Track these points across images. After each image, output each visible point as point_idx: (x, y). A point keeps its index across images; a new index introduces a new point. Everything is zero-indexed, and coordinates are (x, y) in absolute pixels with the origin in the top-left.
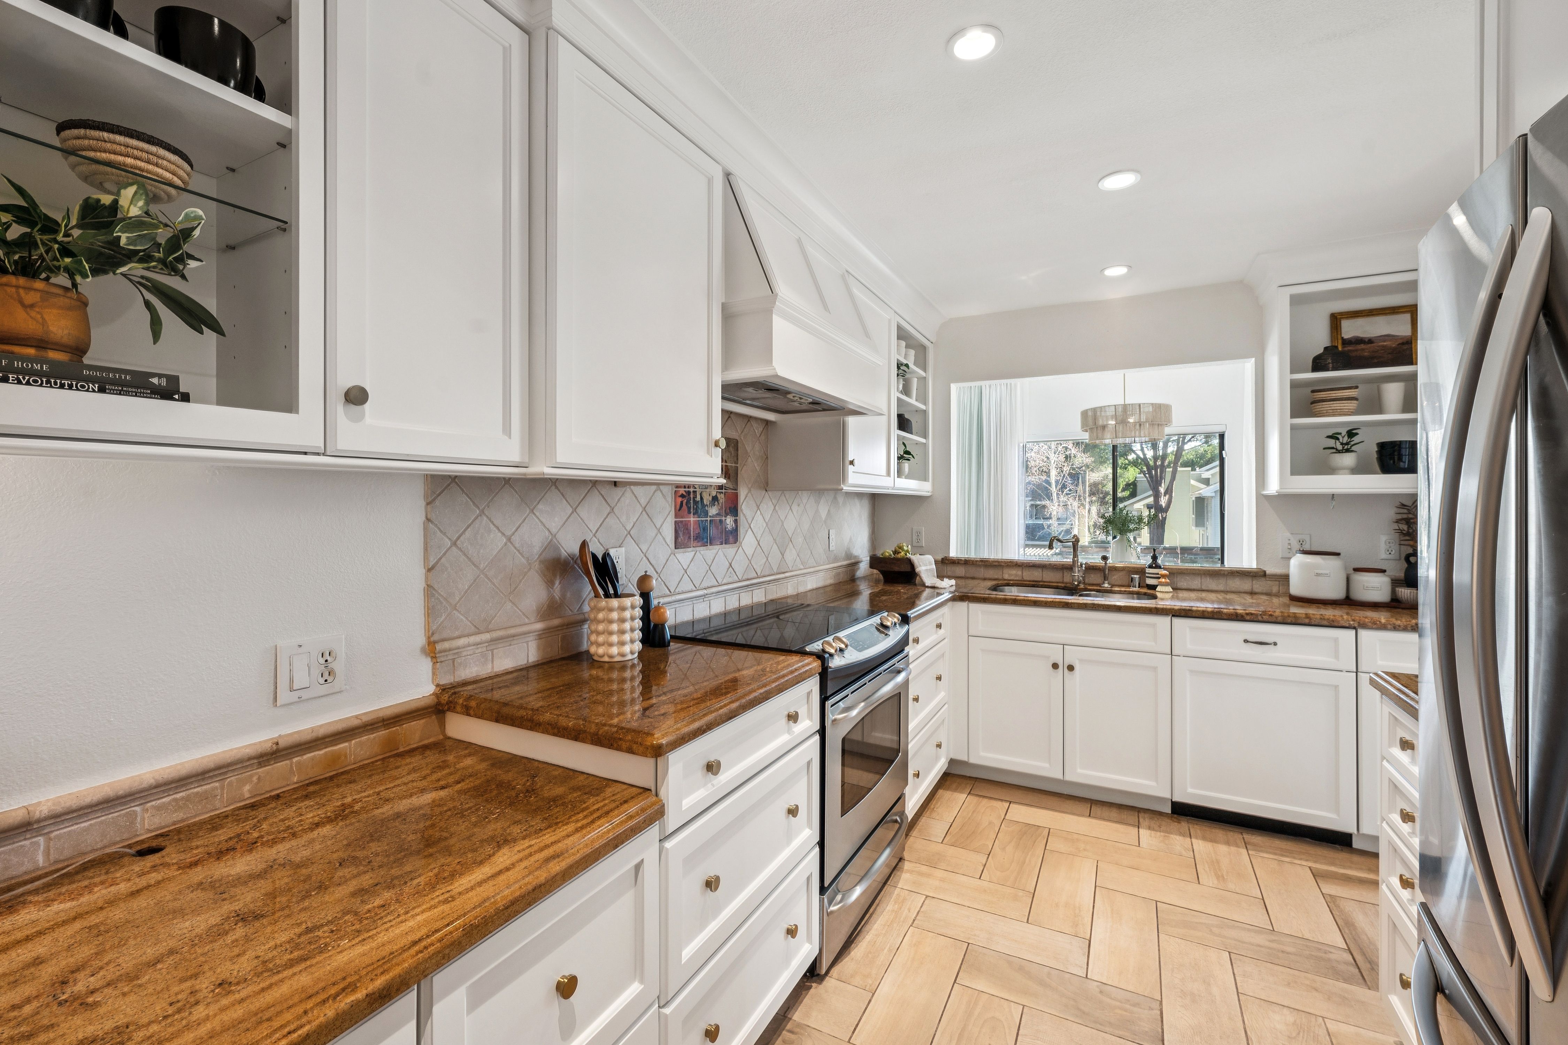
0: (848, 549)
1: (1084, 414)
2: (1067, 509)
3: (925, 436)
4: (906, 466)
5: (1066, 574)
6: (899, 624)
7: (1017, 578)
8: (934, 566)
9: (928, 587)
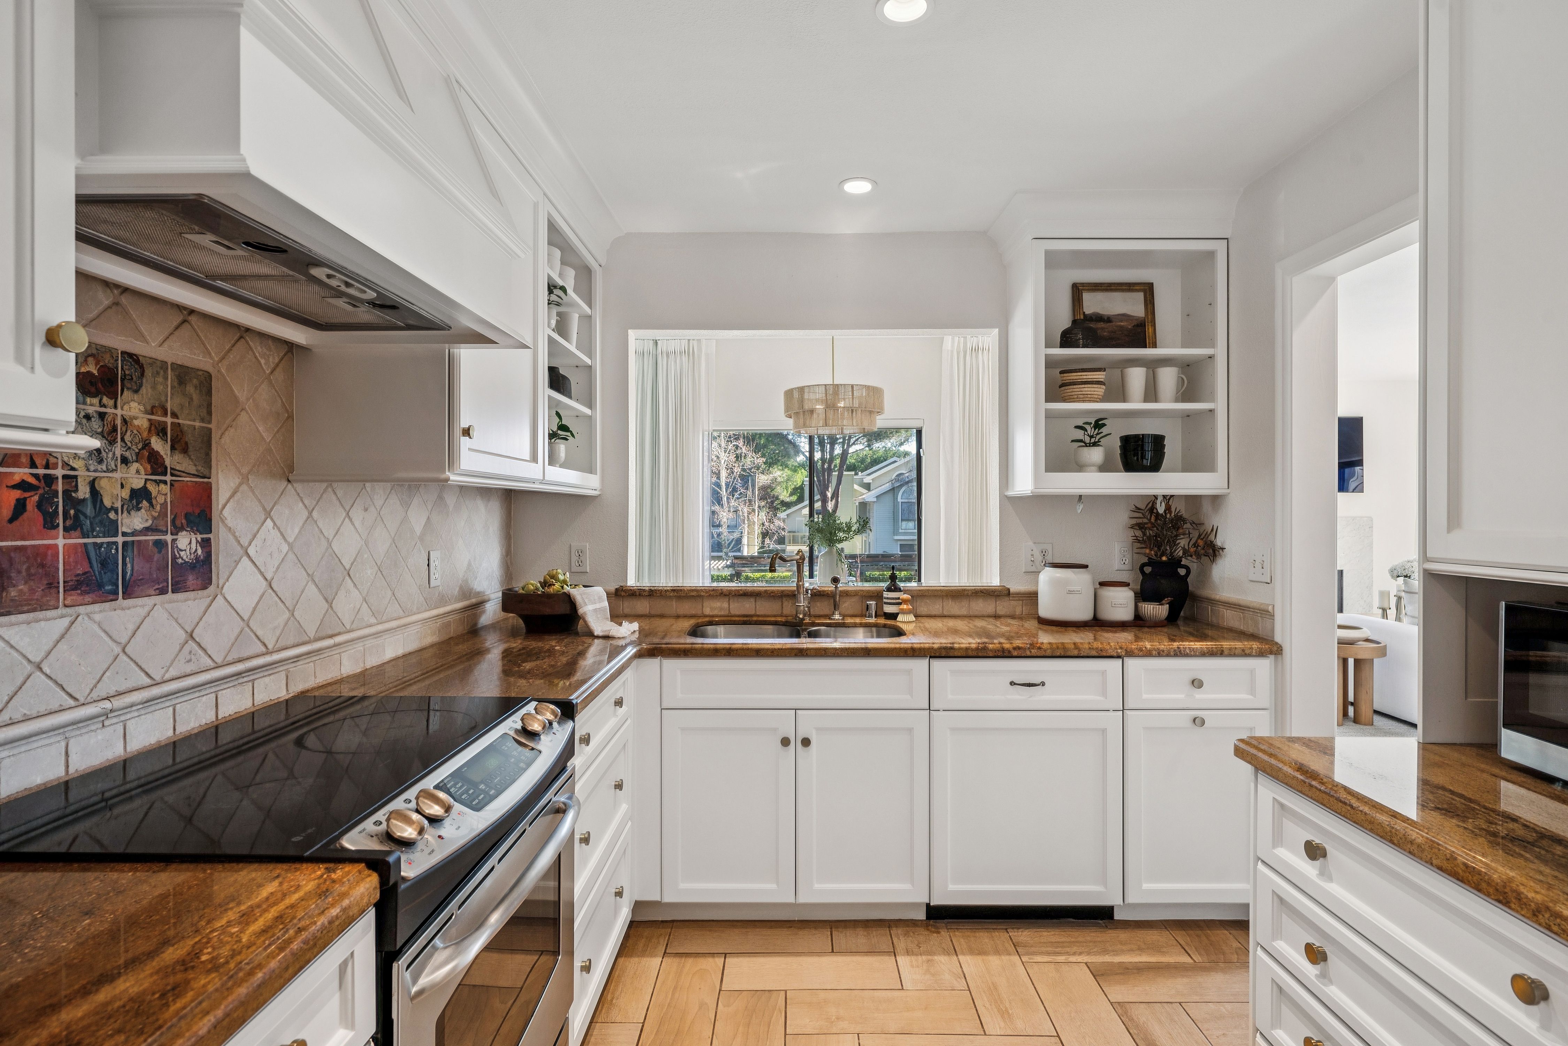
0: (466, 581)
1: (789, 394)
2: (738, 516)
3: (590, 405)
4: (562, 448)
5: (785, 603)
6: (559, 723)
7: (722, 613)
8: (606, 604)
9: (598, 637)
